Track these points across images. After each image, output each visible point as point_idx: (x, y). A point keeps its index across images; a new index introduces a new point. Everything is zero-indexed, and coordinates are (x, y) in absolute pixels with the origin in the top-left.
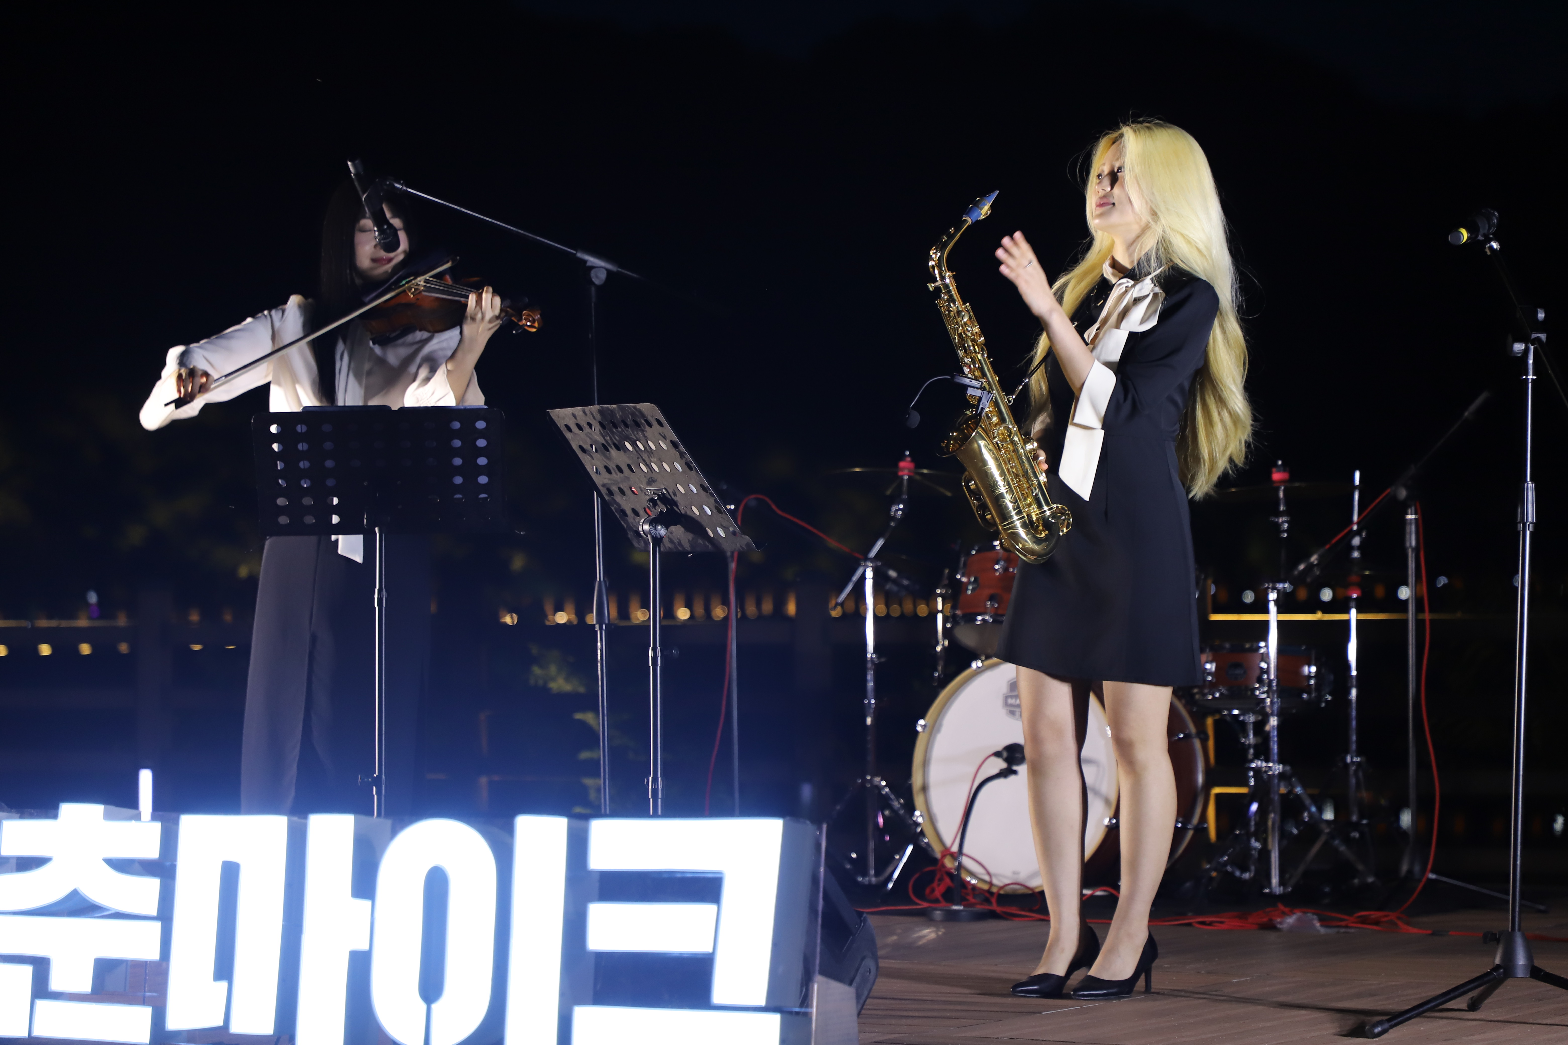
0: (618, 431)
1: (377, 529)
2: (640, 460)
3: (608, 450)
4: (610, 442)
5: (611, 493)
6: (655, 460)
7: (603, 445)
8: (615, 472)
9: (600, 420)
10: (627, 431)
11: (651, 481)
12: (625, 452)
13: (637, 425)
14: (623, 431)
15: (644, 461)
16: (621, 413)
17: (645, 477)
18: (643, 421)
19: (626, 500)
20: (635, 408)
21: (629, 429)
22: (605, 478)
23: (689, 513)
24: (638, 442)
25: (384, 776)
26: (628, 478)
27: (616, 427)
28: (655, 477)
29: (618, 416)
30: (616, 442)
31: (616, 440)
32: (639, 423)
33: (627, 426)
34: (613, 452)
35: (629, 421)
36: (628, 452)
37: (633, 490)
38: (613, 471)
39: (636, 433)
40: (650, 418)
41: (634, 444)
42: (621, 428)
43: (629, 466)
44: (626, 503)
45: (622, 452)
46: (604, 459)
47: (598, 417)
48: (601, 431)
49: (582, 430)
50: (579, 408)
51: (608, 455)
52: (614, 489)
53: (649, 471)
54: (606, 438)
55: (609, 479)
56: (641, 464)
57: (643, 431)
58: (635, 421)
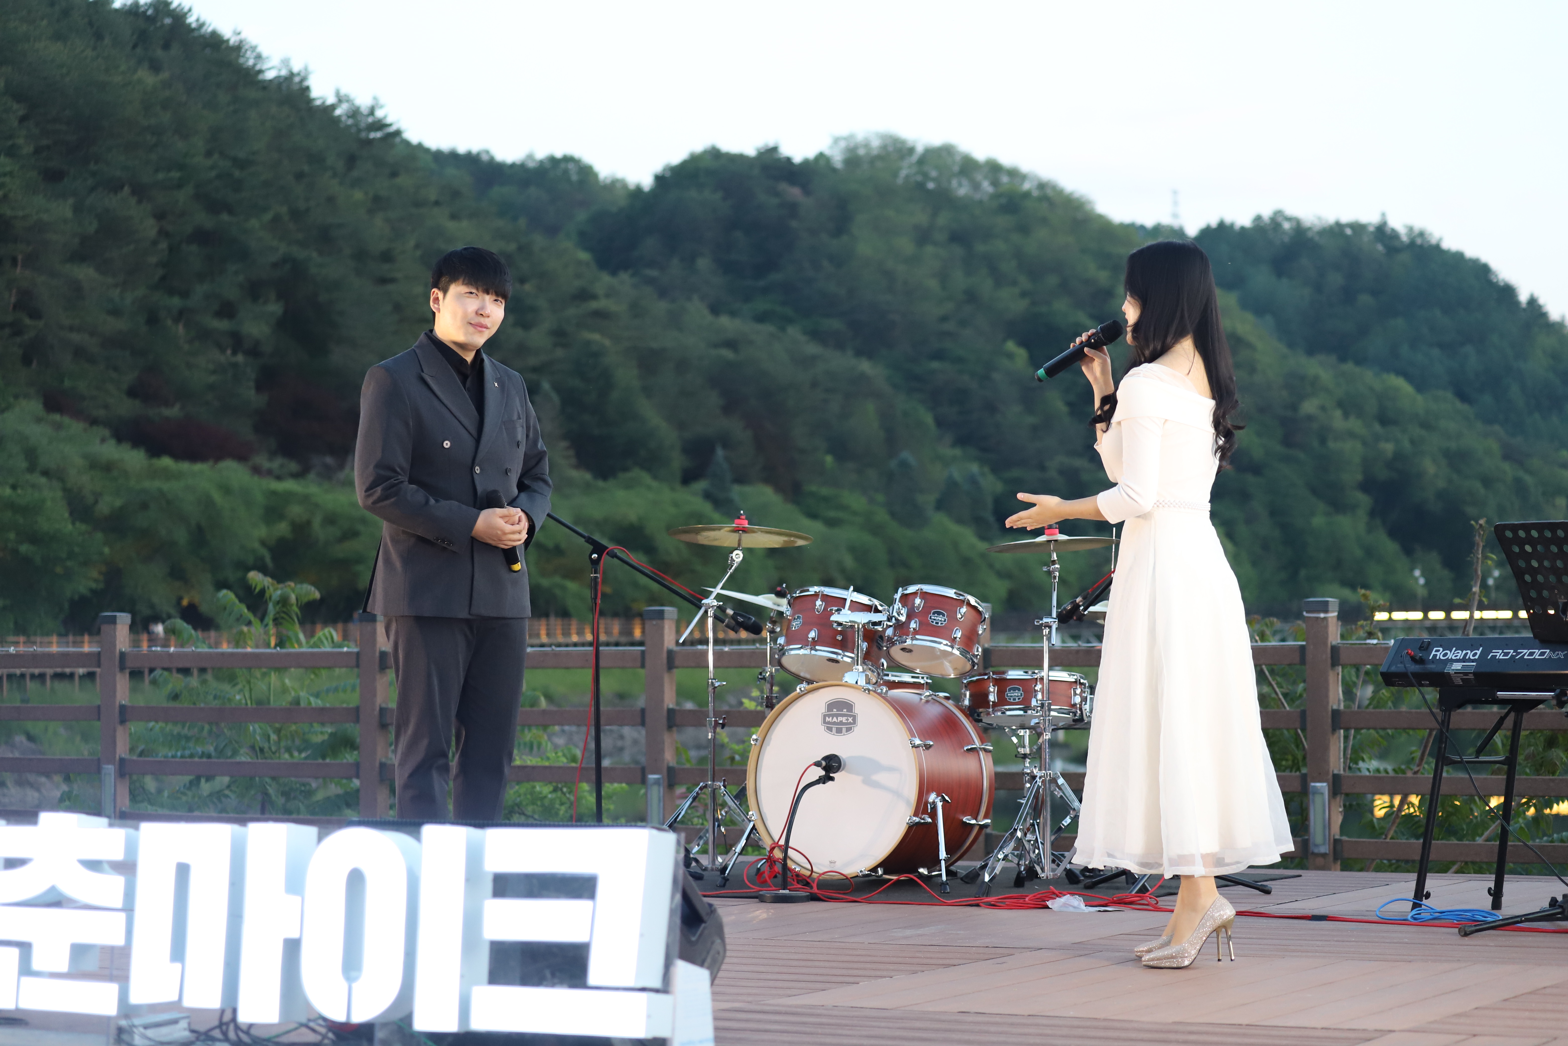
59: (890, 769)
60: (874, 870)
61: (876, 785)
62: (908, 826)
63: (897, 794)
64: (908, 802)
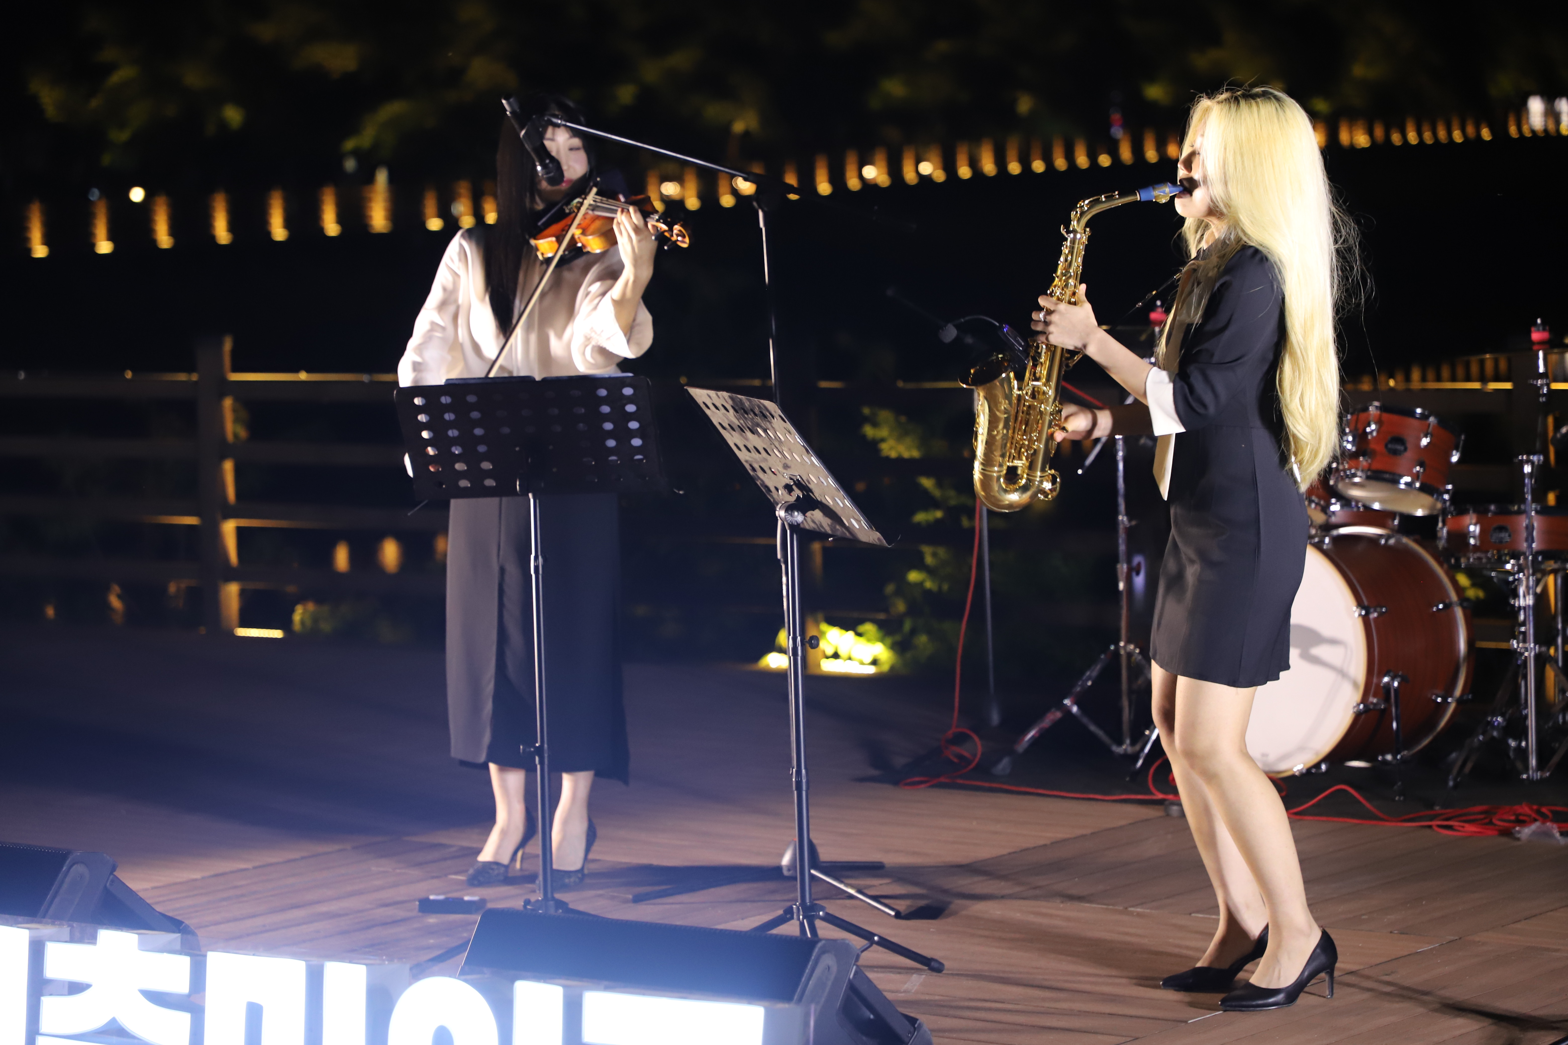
0: (749, 418)
1: (530, 495)
2: (773, 446)
3: (745, 433)
4: (744, 425)
5: (754, 470)
6: (786, 449)
7: (738, 426)
8: (754, 452)
9: (732, 405)
10: (757, 419)
11: (786, 467)
12: (759, 436)
13: (765, 417)
14: (753, 418)
15: (777, 448)
16: (748, 403)
17: (780, 461)
18: (768, 414)
19: (768, 478)
20: (759, 401)
21: (758, 418)
22: (746, 456)
23: (824, 501)
24: (768, 431)
25: (546, 746)
26: (765, 460)
27: (747, 414)
28: (789, 464)
29: (747, 406)
30: (749, 426)
31: (749, 424)
32: (765, 415)
33: (756, 415)
34: (749, 434)
35: (757, 410)
36: (761, 438)
37: (773, 470)
38: (751, 451)
39: (764, 422)
40: (773, 413)
41: (765, 431)
42: (751, 415)
43: (765, 450)
44: (769, 480)
45: (756, 436)
46: (743, 439)
47: (730, 402)
48: (735, 414)
49: (719, 410)
50: (713, 392)
51: (745, 436)
52: (756, 466)
53: (783, 457)
54: (740, 421)
55: (750, 457)
56: (774, 450)
57: (770, 423)
58: (761, 412)
59: (1333, 642)
60: (1317, 765)
61: (1316, 661)
62: (1353, 716)
63: (1342, 673)
64: (1355, 684)
